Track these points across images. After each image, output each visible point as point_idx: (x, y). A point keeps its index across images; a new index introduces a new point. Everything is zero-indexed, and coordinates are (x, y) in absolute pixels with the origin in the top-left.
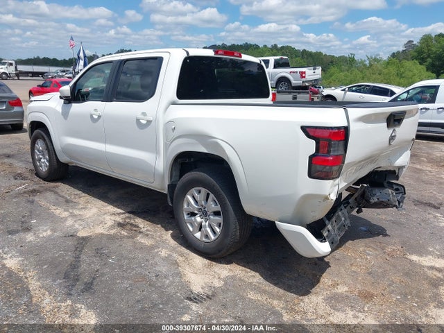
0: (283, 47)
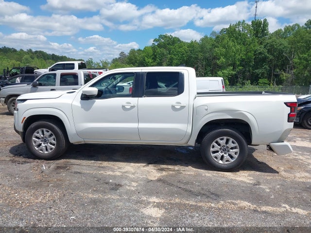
0: (36, 52)
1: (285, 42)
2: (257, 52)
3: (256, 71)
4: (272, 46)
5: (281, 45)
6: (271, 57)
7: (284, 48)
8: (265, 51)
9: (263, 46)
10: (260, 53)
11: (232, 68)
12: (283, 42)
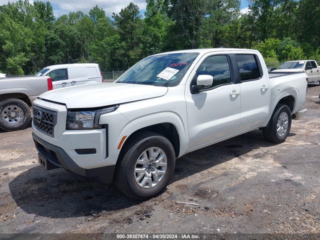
1: (75, 29)
2: (49, 38)
3: (52, 57)
4: (62, 32)
5: (70, 31)
6: (64, 43)
7: (75, 34)
8: (57, 37)
9: (53, 31)
10: (52, 39)
11: (23, 54)
12: (72, 29)
